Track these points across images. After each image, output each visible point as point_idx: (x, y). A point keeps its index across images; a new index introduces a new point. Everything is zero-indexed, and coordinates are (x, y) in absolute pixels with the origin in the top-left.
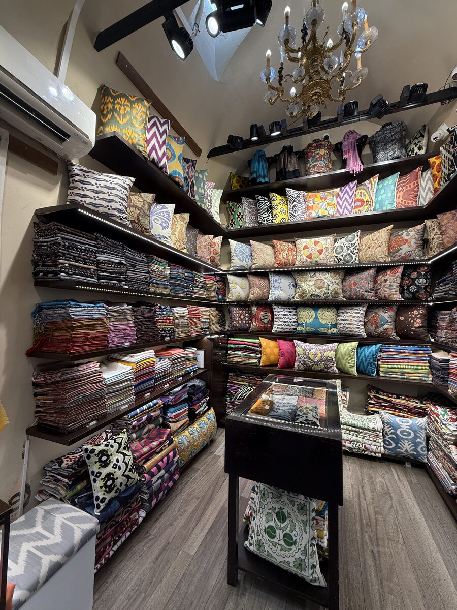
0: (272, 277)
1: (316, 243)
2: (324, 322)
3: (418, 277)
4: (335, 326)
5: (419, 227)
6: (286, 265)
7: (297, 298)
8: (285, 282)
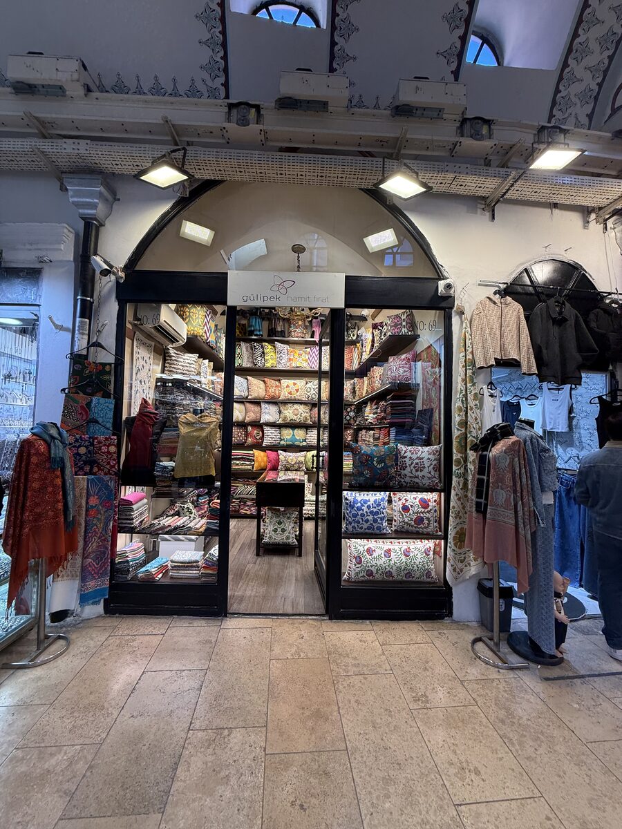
0: (263, 405)
1: (295, 384)
2: (298, 438)
3: (351, 411)
4: (305, 441)
5: (352, 381)
6: (273, 398)
7: (280, 421)
8: (273, 409)
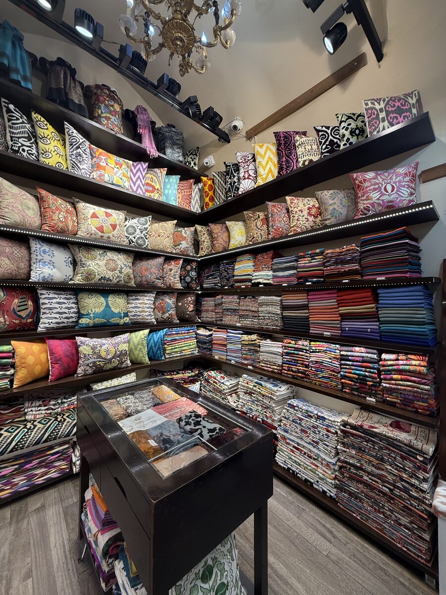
1: (108, 215)
2: (116, 311)
3: (191, 270)
5: (192, 229)
6: (63, 232)
